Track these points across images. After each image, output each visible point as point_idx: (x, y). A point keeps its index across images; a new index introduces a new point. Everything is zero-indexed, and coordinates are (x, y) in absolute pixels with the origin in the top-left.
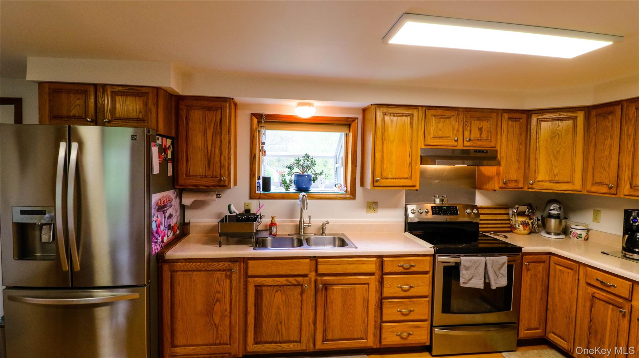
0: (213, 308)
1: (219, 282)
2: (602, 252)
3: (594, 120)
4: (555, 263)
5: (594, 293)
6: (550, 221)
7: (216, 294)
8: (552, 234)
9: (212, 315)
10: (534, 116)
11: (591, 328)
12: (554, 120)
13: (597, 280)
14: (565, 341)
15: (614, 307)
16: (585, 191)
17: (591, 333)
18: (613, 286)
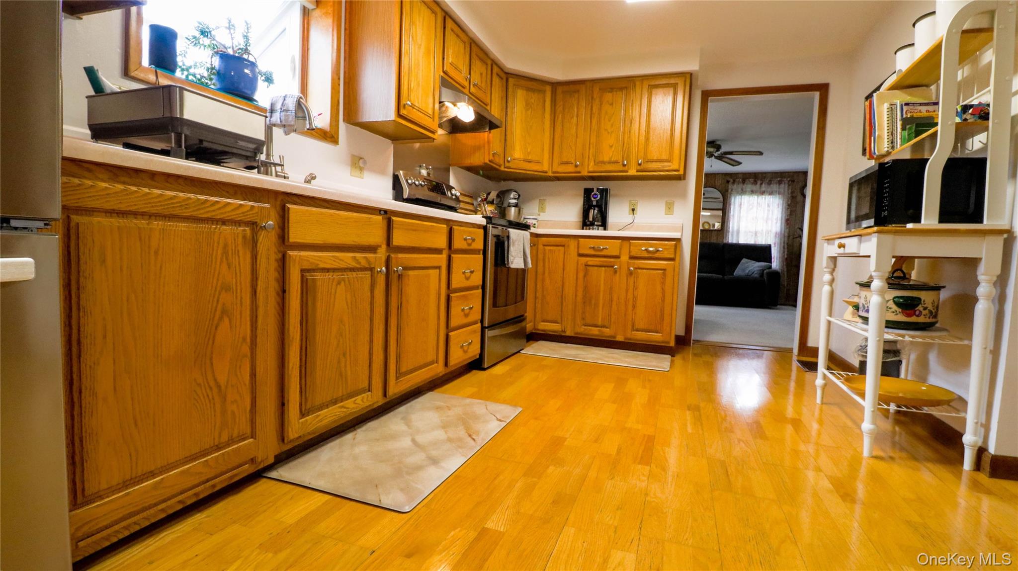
0: (214, 337)
1: (227, 259)
3: (559, 97)
4: (544, 245)
5: (587, 262)
6: (511, 210)
7: (220, 294)
9: (211, 359)
10: (511, 81)
11: (584, 297)
12: (528, 89)
13: (590, 248)
14: (557, 323)
15: (606, 268)
16: (550, 172)
17: (584, 303)
18: (606, 249)
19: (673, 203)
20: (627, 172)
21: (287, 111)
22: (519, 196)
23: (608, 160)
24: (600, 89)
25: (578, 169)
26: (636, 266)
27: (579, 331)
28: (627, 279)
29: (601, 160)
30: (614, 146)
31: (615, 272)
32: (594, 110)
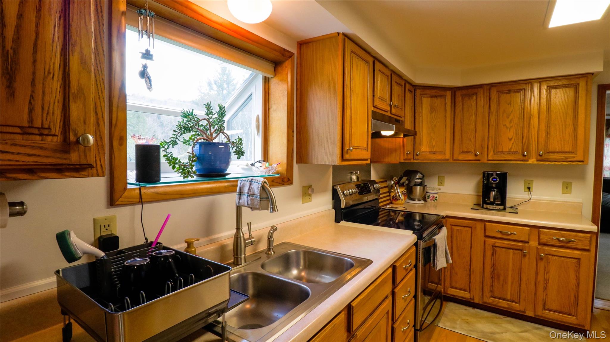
2: (471, 209)
3: (459, 99)
4: (451, 225)
5: (494, 243)
6: (417, 188)
8: (416, 200)
10: (418, 92)
11: (492, 273)
12: (432, 96)
13: (498, 232)
14: (466, 291)
15: (515, 251)
16: (452, 159)
17: (492, 278)
18: (514, 234)
19: (571, 183)
20: (528, 161)
21: (253, 195)
22: (423, 176)
23: (508, 150)
24: (497, 91)
25: (478, 158)
26: (546, 253)
27: (488, 302)
28: (537, 265)
29: (500, 150)
30: (513, 139)
31: (525, 256)
32: (492, 109)
